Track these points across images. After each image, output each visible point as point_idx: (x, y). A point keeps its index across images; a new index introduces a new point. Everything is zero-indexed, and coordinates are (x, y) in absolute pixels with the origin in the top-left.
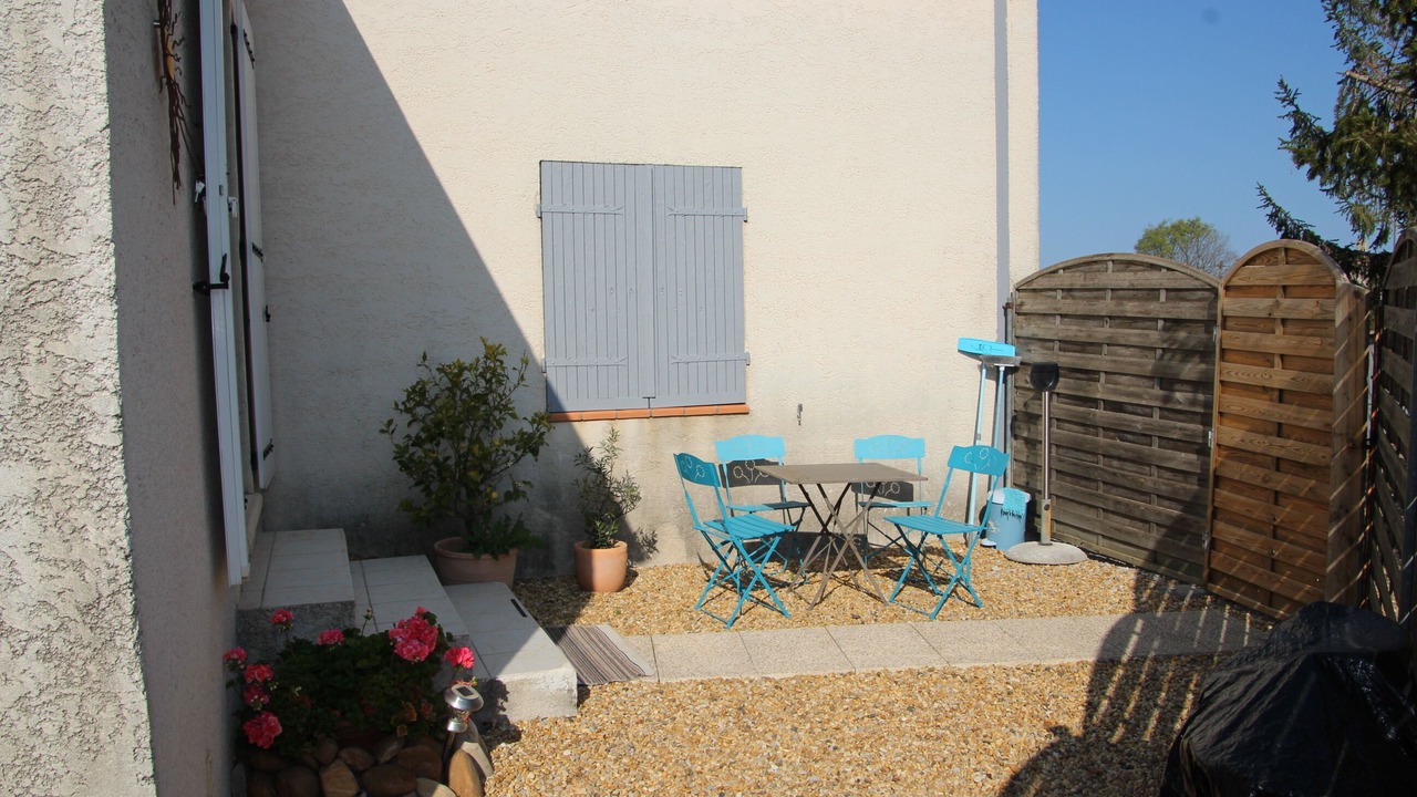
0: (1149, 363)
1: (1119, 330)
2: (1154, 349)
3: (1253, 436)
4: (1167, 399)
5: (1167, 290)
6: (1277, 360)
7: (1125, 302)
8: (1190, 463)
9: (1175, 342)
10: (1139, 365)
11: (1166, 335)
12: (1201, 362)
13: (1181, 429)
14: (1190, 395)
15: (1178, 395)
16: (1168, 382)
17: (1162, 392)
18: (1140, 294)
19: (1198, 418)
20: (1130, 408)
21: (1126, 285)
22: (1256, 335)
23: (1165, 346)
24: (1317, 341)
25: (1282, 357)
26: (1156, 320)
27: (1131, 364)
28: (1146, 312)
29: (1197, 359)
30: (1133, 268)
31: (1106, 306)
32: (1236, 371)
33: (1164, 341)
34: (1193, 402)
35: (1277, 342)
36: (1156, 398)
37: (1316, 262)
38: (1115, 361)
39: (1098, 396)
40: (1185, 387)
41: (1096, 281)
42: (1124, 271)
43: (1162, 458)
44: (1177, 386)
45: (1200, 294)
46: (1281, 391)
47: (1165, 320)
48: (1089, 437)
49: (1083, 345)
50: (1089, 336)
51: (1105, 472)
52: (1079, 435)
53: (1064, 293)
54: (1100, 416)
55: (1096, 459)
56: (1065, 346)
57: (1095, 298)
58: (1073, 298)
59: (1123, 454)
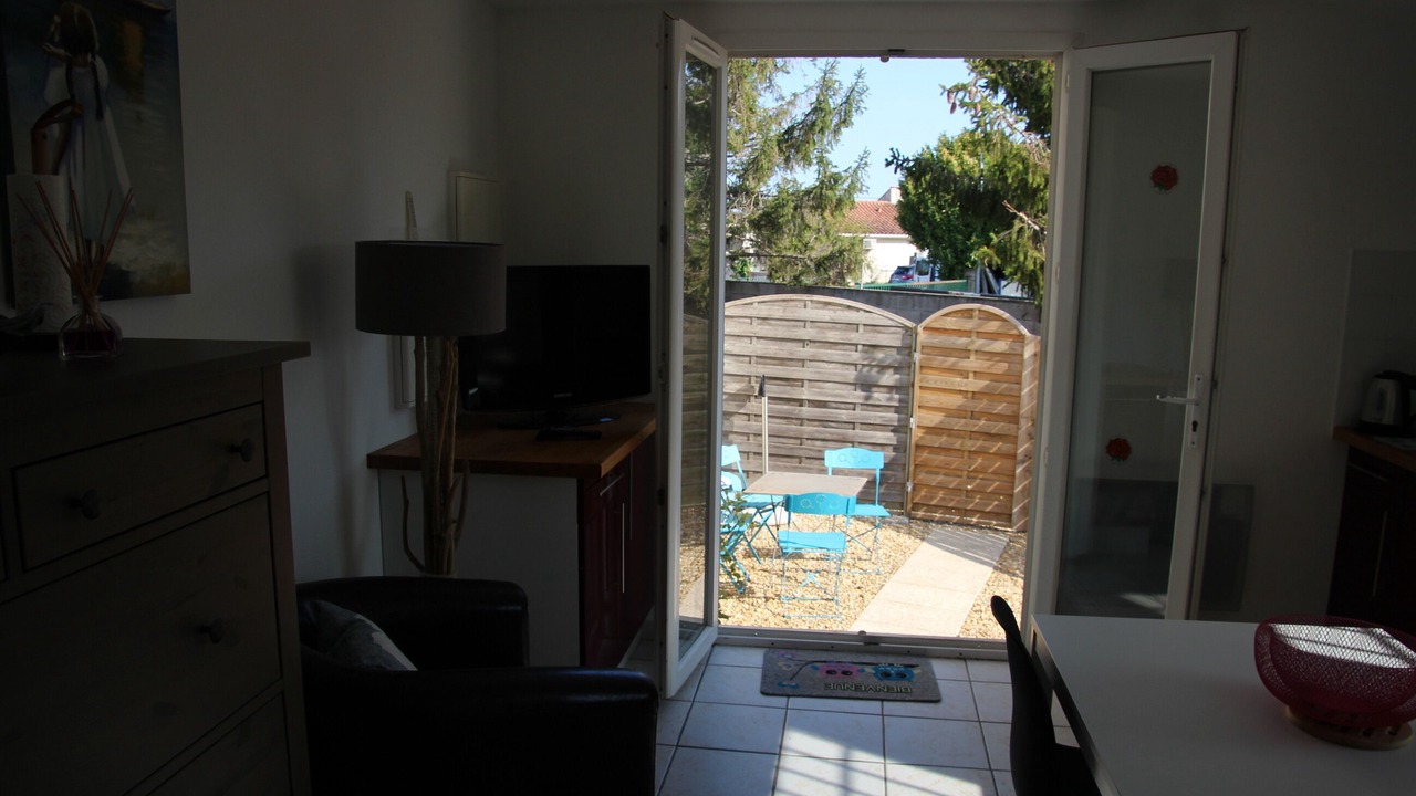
0: (851, 374)
1: (822, 351)
2: (856, 365)
3: (948, 419)
4: (868, 398)
5: (865, 325)
6: (971, 375)
7: (826, 331)
8: (889, 438)
9: (874, 359)
10: (842, 375)
11: (867, 356)
12: (895, 373)
13: (880, 417)
14: (888, 395)
15: (876, 395)
16: (866, 385)
17: (863, 394)
18: (839, 326)
19: (893, 409)
20: (834, 405)
21: (827, 319)
22: (953, 359)
23: (865, 362)
24: (1006, 365)
25: (975, 372)
26: (856, 345)
27: (835, 374)
28: (847, 339)
29: (891, 371)
30: (830, 307)
31: (808, 333)
32: (934, 379)
33: (866, 359)
34: (890, 399)
35: (973, 363)
36: (859, 397)
37: (1004, 320)
38: (819, 373)
39: (804, 397)
40: (882, 389)
41: (796, 314)
42: (823, 309)
43: (862, 437)
44: (874, 389)
45: (893, 329)
46: (973, 393)
47: (864, 345)
48: (794, 427)
49: (782, 361)
50: (791, 354)
51: (810, 450)
52: (782, 425)
53: (760, 321)
54: (806, 411)
55: (799, 442)
56: (763, 360)
57: (795, 326)
58: (770, 325)
59: (829, 437)
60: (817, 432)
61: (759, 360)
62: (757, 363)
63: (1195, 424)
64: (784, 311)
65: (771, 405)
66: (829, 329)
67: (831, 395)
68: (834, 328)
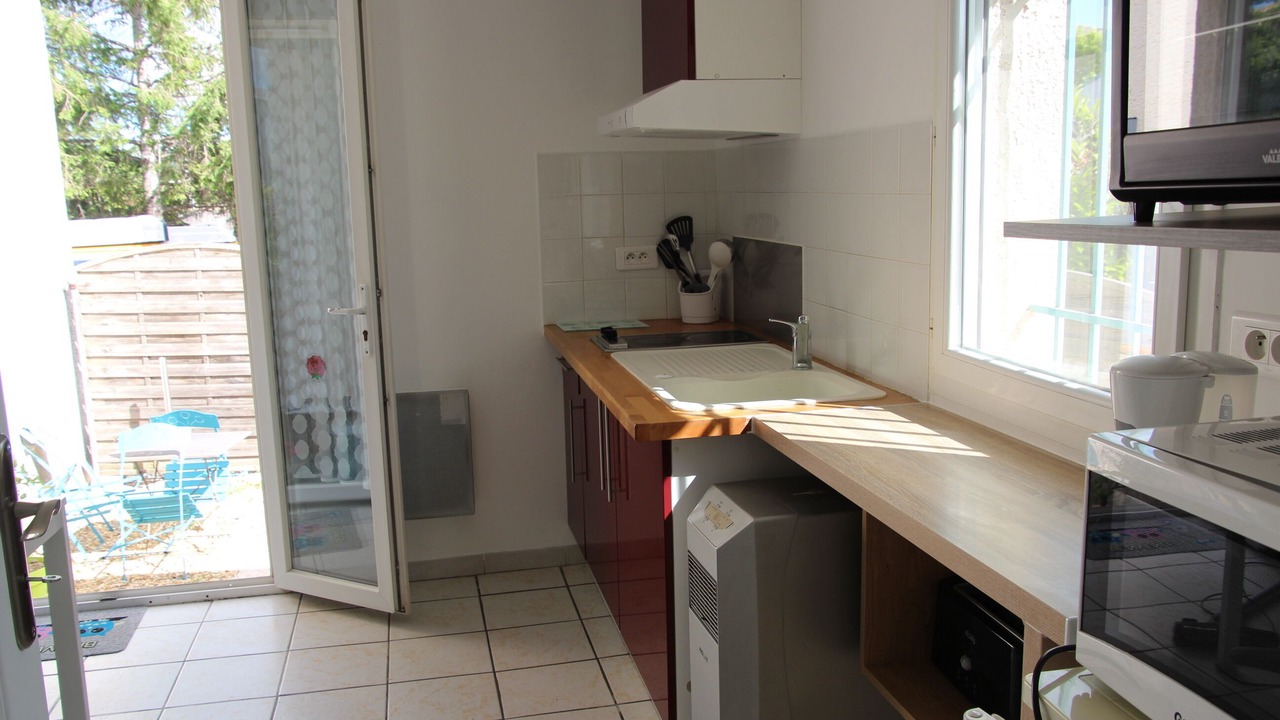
31: (200, 284)
38: (215, 326)
39: (205, 353)
41: (184, 264)
48: (197, 387)
49: (174, 316)
50: (184, 308)
51: (218, 409)
52: (182, 387)
53: (144, 275)
54: (209, 368)
55: (205, 401)
56: (153, 317)
57: (184, 278)
58: (155, 277)
59: (236, 393)
60: (224, 389)
61: (148, 317)
62: (146, 321)
63: (365, 333)
64: (170, 262)
65: (170, 366)
66: (223, 277)
67: (234, 349)
68: (228, 277)
